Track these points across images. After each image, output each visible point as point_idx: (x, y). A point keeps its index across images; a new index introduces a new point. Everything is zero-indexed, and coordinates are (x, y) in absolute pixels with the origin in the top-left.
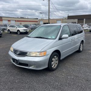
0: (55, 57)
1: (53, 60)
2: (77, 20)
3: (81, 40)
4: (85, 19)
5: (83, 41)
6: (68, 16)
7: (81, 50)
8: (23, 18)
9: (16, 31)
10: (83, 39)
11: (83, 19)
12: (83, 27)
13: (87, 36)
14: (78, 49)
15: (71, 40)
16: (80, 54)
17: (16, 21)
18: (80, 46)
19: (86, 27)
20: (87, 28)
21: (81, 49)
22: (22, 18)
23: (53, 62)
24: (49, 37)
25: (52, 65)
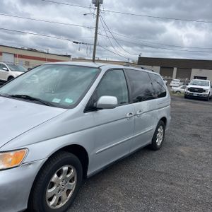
0: (65, 168)
1: (53, 180)
2: (159, 67)
3: (160, 117)
4: (175, 69)
5: (164, 119)
6: (140, 58)
7: (158, 144)
8: (35, 51)
9: (6, 80)
10: (164, 114)
11: (173, 68)
12: (171, 84)
13: (178, 107)
14: (149, 141)
15: (128, 115)
16: (155, 154)
17: (15, 55)
18: (156, 132)
19: (177, 85)
20: (179, 89)
21: (159, 142)
22: (32, 50)
23: (54, 188)
24: (56, 101)
25: (50, 199)
